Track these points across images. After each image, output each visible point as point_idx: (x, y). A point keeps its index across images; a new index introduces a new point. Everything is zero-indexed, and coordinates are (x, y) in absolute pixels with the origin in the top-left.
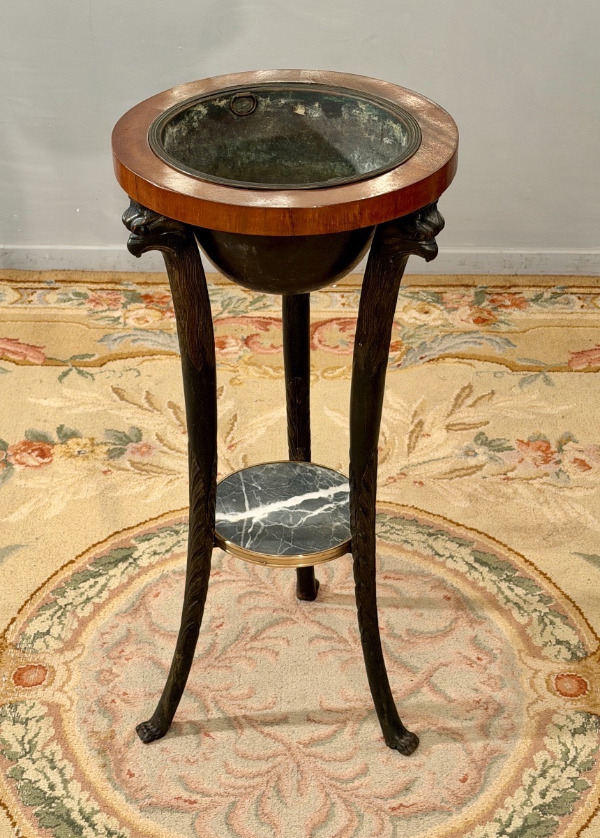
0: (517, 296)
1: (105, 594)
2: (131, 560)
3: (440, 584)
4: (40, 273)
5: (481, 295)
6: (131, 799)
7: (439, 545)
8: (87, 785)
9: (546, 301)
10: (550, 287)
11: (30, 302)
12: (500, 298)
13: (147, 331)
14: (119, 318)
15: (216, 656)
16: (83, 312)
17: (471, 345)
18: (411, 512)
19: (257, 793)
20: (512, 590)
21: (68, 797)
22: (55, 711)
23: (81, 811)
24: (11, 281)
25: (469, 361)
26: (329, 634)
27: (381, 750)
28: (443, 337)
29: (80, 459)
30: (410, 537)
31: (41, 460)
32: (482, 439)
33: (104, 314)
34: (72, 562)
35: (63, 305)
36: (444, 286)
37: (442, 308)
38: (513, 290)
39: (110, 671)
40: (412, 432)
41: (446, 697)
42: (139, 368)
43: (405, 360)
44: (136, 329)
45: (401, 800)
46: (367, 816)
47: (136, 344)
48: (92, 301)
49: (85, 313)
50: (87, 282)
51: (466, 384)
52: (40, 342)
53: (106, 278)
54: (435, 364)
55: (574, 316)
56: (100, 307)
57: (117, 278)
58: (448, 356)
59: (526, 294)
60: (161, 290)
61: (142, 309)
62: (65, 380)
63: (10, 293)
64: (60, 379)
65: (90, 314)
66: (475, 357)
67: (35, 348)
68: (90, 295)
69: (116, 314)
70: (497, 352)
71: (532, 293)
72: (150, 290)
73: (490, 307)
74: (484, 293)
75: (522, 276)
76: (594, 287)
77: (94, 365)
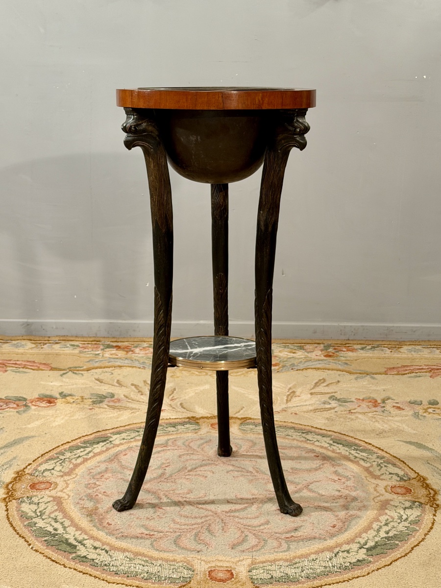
0: (350, 348)
1: (91, 454)
2: (108, 442)
3: (312, 451)
4: (49, 337)
5: (327, 347)
6: (110, 534)
7: (309, 437)
8: (78, 528)
9: (369, 349)
10: (370, 344)
11: (42, 348)
12: (339, 348)
13: (117, 358)
14: (99, 354)
15: (165, 477)
16: (77, 351)
17: (323, 365)
18: (290, 425)
19: (195, 531)
20: (359, 454)
21: (66, 533)
22: (58, 501)
23: (75, 539)
24: (31, 340)
25: (322, 370)
26: (238, 469)
27: (278, 514)
28: (306, 362)
29: (74, 405)
30: (290, 434)
31: (49, 404)
32: (333, 398)
33: (89, 353)
34: (68, 442)
35: (63, 349)
36: (305, 343)
37: (304, 351)
38: (347, 345)
39: (95, 484)
40: (289, 395)
41: (319, 494)
42: (113, 372)
43: (282, 370)
44: (109, 358)
45: (293, 534)
46: (270, 541)
47: (110, 363)
48: (81, 348)
49: (78, 352)
50: (79, 341)
51: (321, 378)
52: (48, 362)
53: (91, 340)
54: (301, 371)
55: (386, 355)
56: (87, 350)
57: (97, 339)
58: (309, 368)
59: (356, 347)
60: (126, 344)
61: (114, 351)
62: (64, 376)
63: (29, 345)
64: (61, 375)
65: (80, 352)
66: (325, 369)
67: (44, 364)
68: (81, 345)
69: (97, 353)
70: (340, 367)
71: (359, 347)
72: (119, 344)
73: (333, 351)
74: (329, 346)
75: (352, 340)
76: (397, 345)
77: (83, 370)
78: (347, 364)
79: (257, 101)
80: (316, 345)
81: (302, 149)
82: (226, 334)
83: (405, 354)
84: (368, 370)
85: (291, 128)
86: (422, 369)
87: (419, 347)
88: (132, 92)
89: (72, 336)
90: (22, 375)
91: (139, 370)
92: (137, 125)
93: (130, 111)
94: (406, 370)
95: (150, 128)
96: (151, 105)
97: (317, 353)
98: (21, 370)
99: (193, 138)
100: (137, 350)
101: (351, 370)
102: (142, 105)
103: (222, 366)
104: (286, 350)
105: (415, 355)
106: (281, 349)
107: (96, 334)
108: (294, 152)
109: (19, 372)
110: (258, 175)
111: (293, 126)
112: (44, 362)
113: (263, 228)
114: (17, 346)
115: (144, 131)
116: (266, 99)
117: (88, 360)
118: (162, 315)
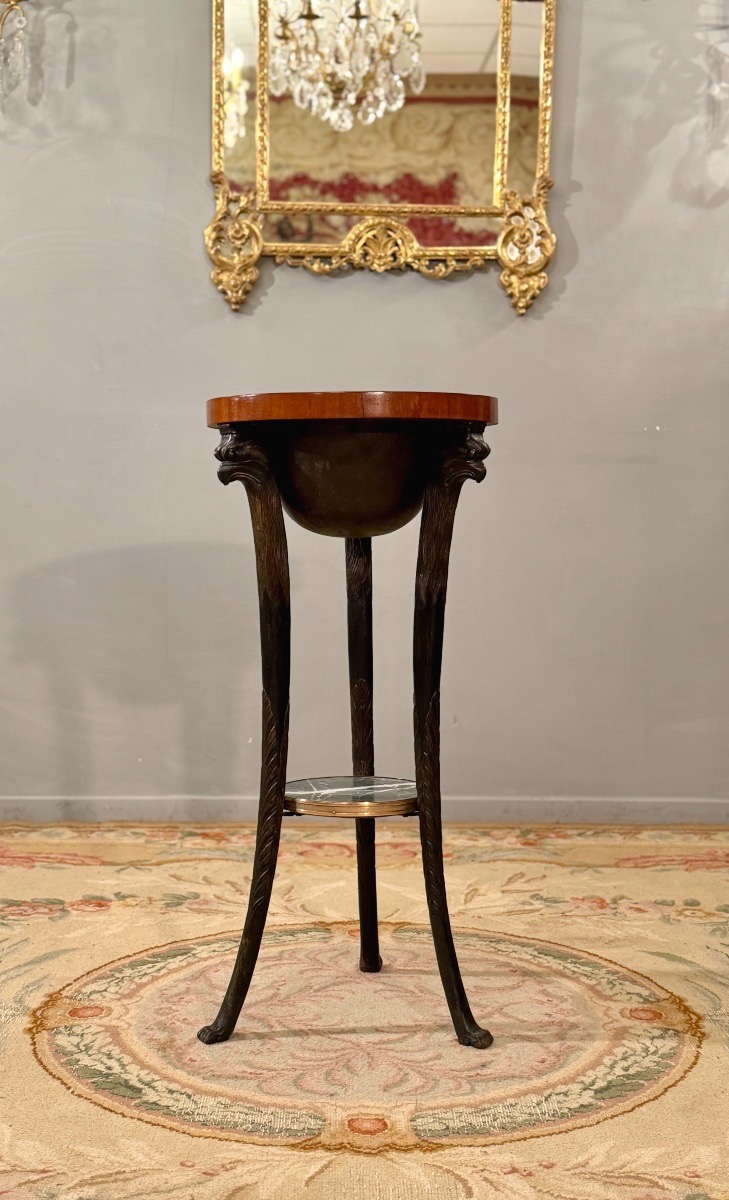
0: (561, 833)
1: (163, 972)
2: (189, 955)
3: (507, 964)
4: (99, 823)
5: (525, 833)
6: (195, 1072)
7: (502, 946)
8: (143, 1065)
9: (590, 835)
10: (592, 829)
11: (88, 837)
12: (544, 833)
13: (203, 849)
14: (174, 845)
16: (142, 840)
17: (520, 855)
18: (472, 931)
19: (325, 1069)
20: (578, 968)
21: (125, 1073)
22: (114, 1033)
23: (140, 1080)
24: (71, 827)
25: (519, 862)
26: (392, 988)
27: (455, 1046)
28: (493, 852)
29: (137, 908)
30: (471, 943)
31: (98, 908)
32: (537, 897)
33: (161, 842)
34: (129, 956)
35: (121, 838)
36: (491, 828)
37: (490, 838)
38: (556, 830)
39: (171, 1008)
40: (468, 894)
41: (518, 1019)
42: (196, 866)
43: (457, 862)
44: (191, 849)
45: (479, 1071)
46: (442, 1081)
47: (192, 856)
48: (149, 836)
49: (143, 842)
50: (145, 827)
51: (518, 872)
52: (99, 855)
53: (164, 825)
54: (486, 864)
55: (617, 843)
56: (156, 839)
57: (173, 825)
58: (499, 860)
59: (569, 832)
60: (217, 831)
61: (198, 840)
62: (123, 872)
63: (68, 833)
64: (118, 872)
65: (147, 842)
66: (524, 860)
67: (92, 857)
68: (148, 833)
69: (173, 842)
70: (546, 858)
71: (575, 832)
72: (207, 831)
73: (535, 838)
74: (528, 832)
75: (565, 824)
76: (635, 829)
77: (152, 865)
78: (556, 854)
79: (412, 407)
80: (508, 830)
81: (479, 481)
82: (372, 773)
83: (646, 840)
84: (588, 861)
85: (462, 450)
86: (673, 860)
87: (667, 833)
88: (229, 400)
89: (134, 821)
90: (58, 871)
91: (236, 863)
92: (237, 449)
93: (225, 428)
94: (648, 862)
95: (256, 453)
96: (259, 416)
97: (511, 841)
98: (56, 865)
99: (319, 465)
100: (234, 839)
101: (562, 861)
102: (244, 416)
103: (366, 809)
104: (463, 836)
105: (661, 842)
106: (454, 836)
107: (171, 818)
108: (469, 485)
109: (52, 868)
110: (415, 525)
111: (466, 447)
112: (92, 855)
113: (424, 598)
114: (49, 835)
115: (248, 456)
116: (426, 404)
117: (158, 851)
118: (274, 734)
